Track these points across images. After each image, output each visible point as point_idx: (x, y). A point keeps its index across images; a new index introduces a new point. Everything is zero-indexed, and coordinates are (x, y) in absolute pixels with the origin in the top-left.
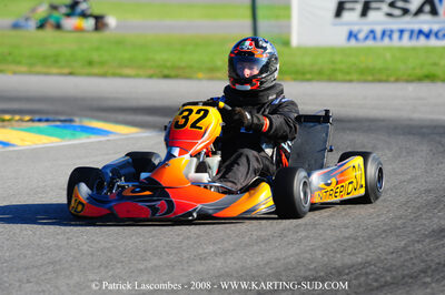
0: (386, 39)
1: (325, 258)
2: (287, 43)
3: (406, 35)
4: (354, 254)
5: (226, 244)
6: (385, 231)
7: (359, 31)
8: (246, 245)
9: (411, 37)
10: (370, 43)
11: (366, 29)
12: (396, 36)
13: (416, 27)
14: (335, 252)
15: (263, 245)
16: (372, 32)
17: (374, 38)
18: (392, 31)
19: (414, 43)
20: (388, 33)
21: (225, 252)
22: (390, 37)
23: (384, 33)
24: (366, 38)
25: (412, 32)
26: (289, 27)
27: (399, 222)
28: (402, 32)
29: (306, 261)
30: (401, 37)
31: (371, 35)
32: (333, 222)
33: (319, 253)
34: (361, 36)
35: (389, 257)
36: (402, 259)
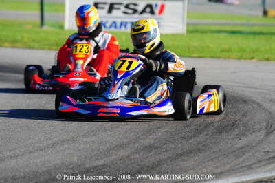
0: (123, 28)
1: (79, 162)
2: (62, 27)
4: (97, 160)
5: (18, 151)
6: (116, 146)
7: (107, 22)
8: (31, 152)
10: (113, 29)
11: (111, 21)
12: (129, 26)
14: (86, 158)
15: (41, 152)
16: (115, 23)
17: (116, 27)
18: (126, 23)
20: (124, 24)
21: (17, 156)
22: (125, 26)
23: (121, 24)
24: (111, 26)
26: (63, 17)
27: (126, 141)
29: (67, 164)
31: (114, 25)
32: (86, 139)
33: (75, 158)
34: (108, 25)
35: (119, 162)
36: (127, 163)
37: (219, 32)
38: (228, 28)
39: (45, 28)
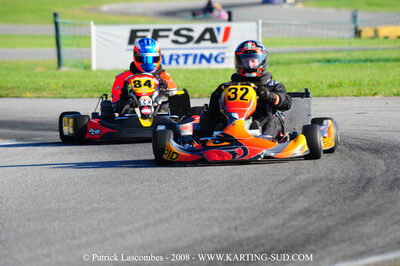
0: (174, 62)
2: (88, 67)
3: (190, 60)
9: (194, 62)
12: (182, 60)
13: (199, 52)
18: (178, 56)
19: (197, 66)
20: (175, 57)
22: (177, 62)
25: (195, 56)
28: (187, 56)
30: (185, 62)
37: (308, 62)
38: (319, 56)
39: (64, 69)
